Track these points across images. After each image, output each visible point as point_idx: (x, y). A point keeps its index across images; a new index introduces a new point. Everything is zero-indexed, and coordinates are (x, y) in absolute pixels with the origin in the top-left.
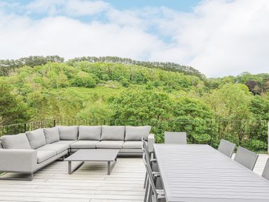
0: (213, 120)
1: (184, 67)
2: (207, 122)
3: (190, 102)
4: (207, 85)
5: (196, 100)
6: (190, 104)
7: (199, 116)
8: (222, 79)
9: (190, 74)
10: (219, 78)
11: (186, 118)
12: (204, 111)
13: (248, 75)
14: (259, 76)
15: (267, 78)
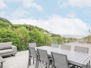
0: (18, 39)
1: (3, 19)
2: (16, 40)
3: (9, 32)
4: (12, 26)
5: (12, 32)
6: (9, 33)
7: (13, 38)
8: (18, 25)
9: (6, 22)
10: (17, 25)
11: (8, 38)
12: (15, 36)
13: (26, 25)
14: (29, 25)
15: (31, 26)
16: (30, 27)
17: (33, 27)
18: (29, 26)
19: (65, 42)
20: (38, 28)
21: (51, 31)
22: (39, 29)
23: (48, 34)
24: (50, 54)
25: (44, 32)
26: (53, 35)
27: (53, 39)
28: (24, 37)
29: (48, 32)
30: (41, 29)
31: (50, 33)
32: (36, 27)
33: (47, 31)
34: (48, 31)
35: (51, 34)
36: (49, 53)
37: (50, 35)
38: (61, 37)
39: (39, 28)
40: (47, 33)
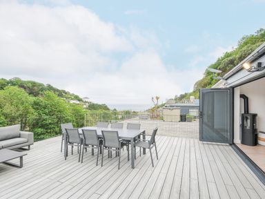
15: (34, 84)
16: (34, 86)
17: (41, 87)
18: (30, 85)
19: (116, 119)
20: (55, 90)
21: (86, 98)
22: (58, 93)
23: (81, 103)
24: (101, 134)
25: (72, 99)
26: (93, 107)
27: (92, 115)
28: (20, 112)
29: (80, 100)
30: (64, 92)
31: (86, 102)
32: (50, 88)
33: (77, 98)
34: (81, 97)
35: (87, 104)
36: (99, 133)
37: (85, 106)
38: (108, 109)
39: (58, 90)
40: (78, 102)
